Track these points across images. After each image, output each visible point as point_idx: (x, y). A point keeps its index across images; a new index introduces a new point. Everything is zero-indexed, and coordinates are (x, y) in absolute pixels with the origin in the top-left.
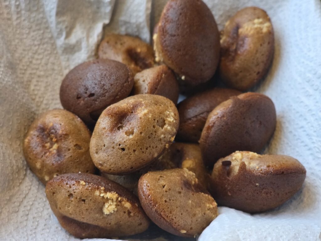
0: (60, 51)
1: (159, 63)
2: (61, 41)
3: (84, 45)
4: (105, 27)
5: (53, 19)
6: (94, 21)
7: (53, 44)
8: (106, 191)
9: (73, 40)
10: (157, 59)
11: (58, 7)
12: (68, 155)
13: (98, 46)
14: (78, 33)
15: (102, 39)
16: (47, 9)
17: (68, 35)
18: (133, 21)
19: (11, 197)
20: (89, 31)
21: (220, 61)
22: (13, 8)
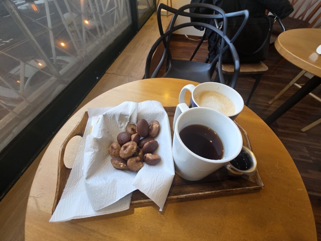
0: (119, 127)
1: (137, 133)
2: (119, 126)
3: (124, 126)
4: (128, 123)
5: (117, 122)
6: (126, 122)
7: (118, 126)
8: (121, 163)
9: (122, 125)
10: (136, 132)
11: (119, 119)
12: (116, 153)
13: (127, 127)
14: (123, 124)
15: (128, 125)
16: (116, 119)
17: (121, 125)
18: (133, 122)
19: (105, 161)
20: (125, 123)
21: (149, 132)
22: (109, 120)
